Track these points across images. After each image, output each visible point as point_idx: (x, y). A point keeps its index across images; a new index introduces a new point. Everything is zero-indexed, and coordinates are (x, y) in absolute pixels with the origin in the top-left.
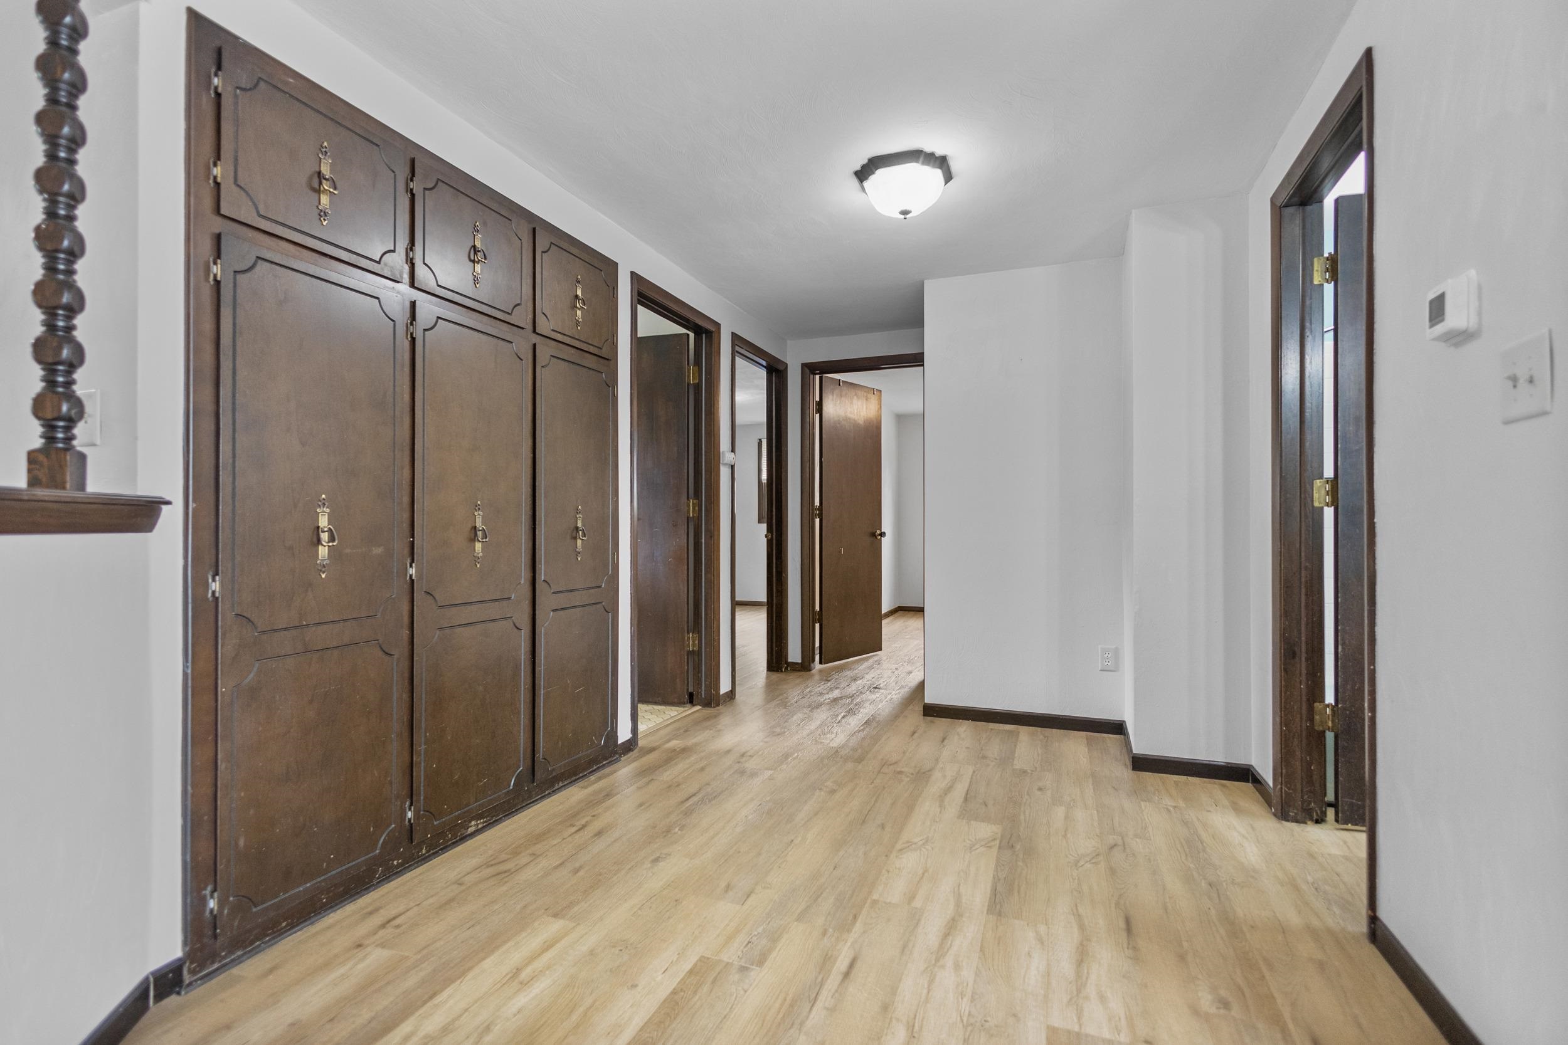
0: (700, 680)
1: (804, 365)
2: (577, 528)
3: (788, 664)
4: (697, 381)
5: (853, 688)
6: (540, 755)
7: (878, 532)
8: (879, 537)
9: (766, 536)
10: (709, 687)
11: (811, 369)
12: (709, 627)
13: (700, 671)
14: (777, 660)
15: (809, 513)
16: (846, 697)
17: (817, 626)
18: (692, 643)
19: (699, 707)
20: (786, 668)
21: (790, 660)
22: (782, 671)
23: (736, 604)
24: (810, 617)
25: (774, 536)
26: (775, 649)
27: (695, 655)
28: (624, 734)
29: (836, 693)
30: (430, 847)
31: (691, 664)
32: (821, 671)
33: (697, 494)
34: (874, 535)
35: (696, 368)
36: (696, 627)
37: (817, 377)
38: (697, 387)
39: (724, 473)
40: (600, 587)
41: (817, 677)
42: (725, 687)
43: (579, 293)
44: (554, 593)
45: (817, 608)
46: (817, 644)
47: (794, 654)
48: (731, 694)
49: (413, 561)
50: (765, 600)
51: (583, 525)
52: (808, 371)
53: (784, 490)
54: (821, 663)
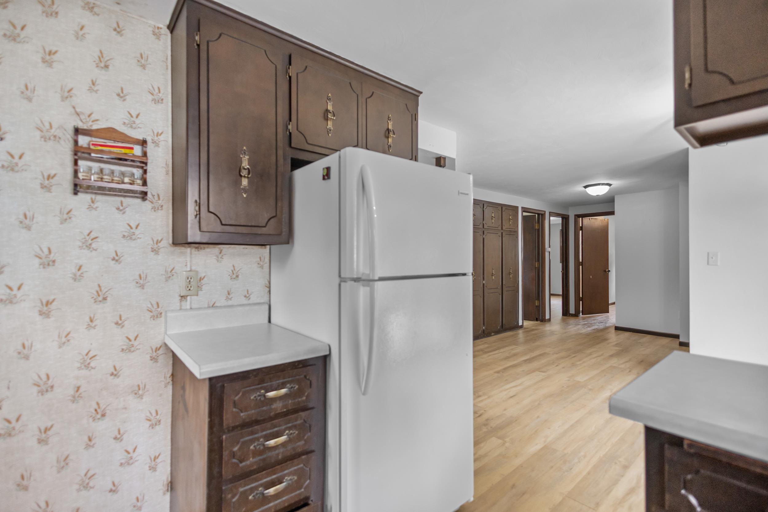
0: (539, 314)
1: (575, 215)
2: (510, 272)
3: (570, 314)
4: (538, 228)
5: (593, 322)
6: (504, 323)
7: (607, 270)
8: (607, 272)
9: (562, 272)
10: (542, 316)
11: (578, 216)
12: (542, 299)
13: (539, 311)
14: (566, 312)
15: (578, 264)
16: (589, 324)
17: (581, 302)
18: (537, 303)
19: (539, 322)
20: (569, 315)
21: (570, 313)
22: (567, 316)
23: (551, 295)
24: (578, 299)
25: (564, 272)
26: (565, 308)
27: (538, 307)
28: (520, 324)
29: (586, 322)
30: (487, 335)
31: (537, 309)
32: (582, 317)
33: (538, 261)
34: (605, 271)
35: (538, 224)
36: (538, 299)
37: (581, 219)
38: (538, 230)
39: (547, 254)
40: (515, 286)
41: (581, 318)
42: (547, 317)
43: (511, 218)
44: (506, 287)
45: (581, 296)
46: (581, 309)
47: (572, 310)
48: (549, 320)
49: (484, 280)
50: (561, 293)
51: (512, 271)
52: (577, 217)
53: (568, 257)
54: (582, 314)
